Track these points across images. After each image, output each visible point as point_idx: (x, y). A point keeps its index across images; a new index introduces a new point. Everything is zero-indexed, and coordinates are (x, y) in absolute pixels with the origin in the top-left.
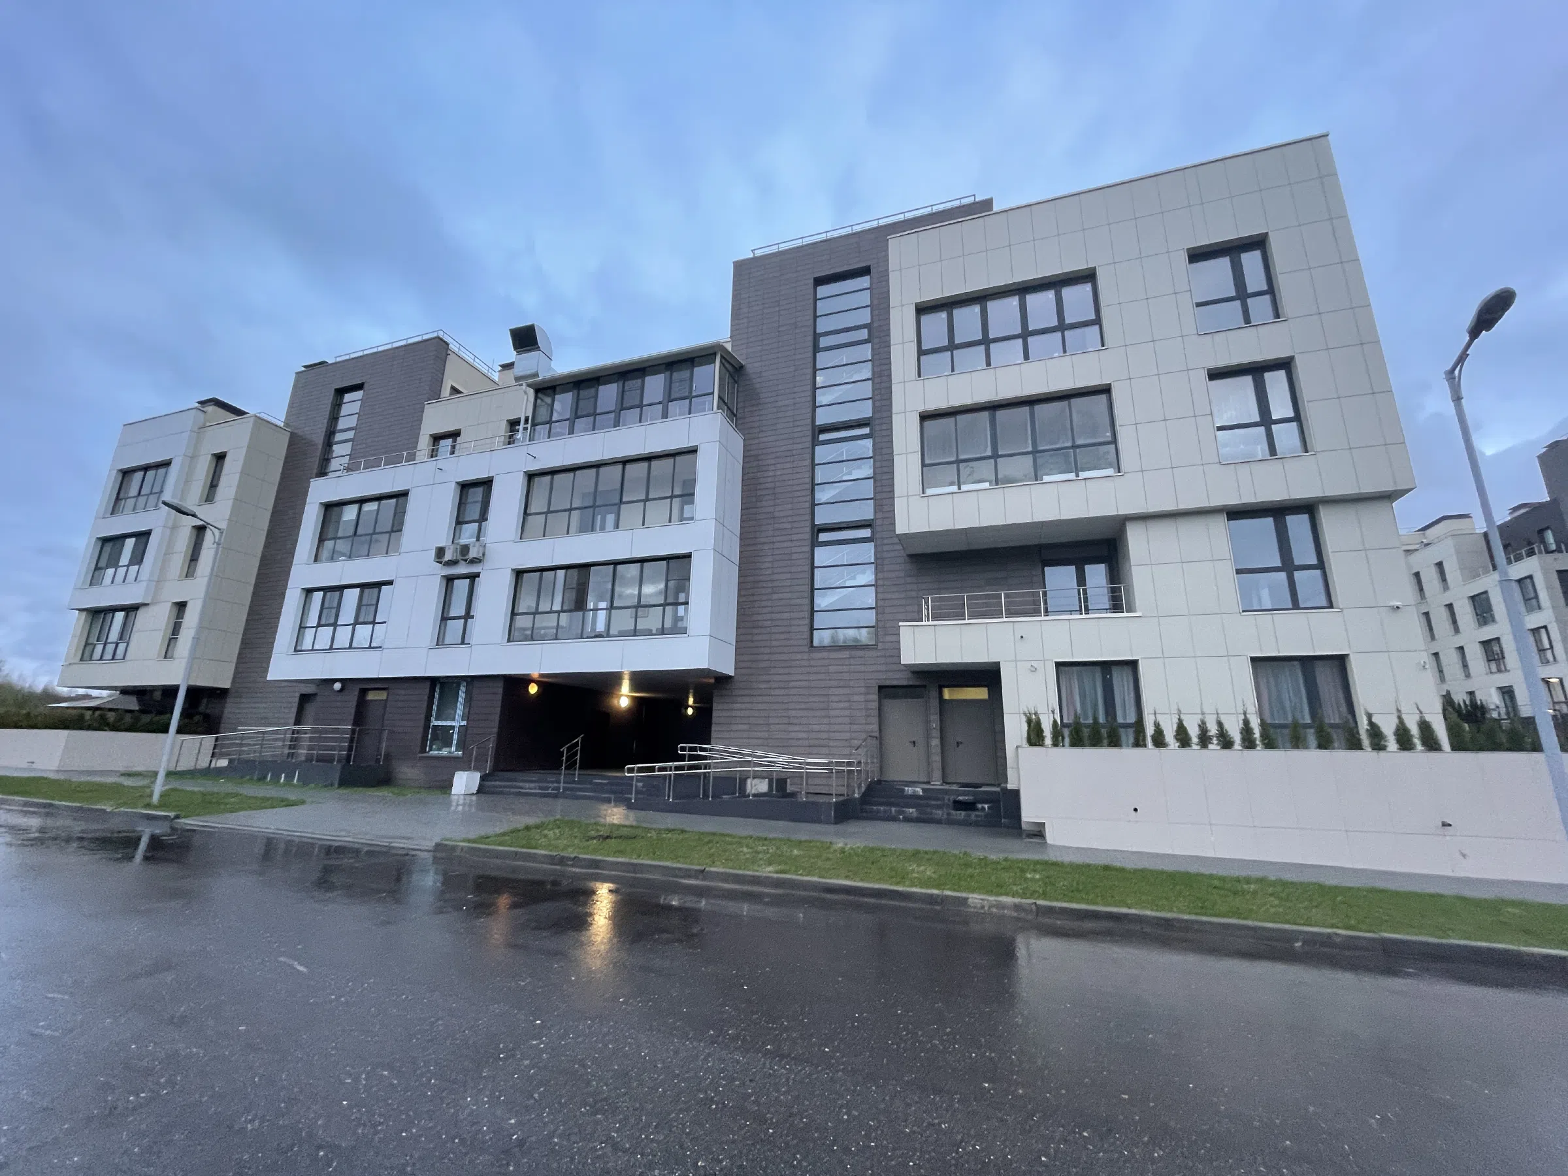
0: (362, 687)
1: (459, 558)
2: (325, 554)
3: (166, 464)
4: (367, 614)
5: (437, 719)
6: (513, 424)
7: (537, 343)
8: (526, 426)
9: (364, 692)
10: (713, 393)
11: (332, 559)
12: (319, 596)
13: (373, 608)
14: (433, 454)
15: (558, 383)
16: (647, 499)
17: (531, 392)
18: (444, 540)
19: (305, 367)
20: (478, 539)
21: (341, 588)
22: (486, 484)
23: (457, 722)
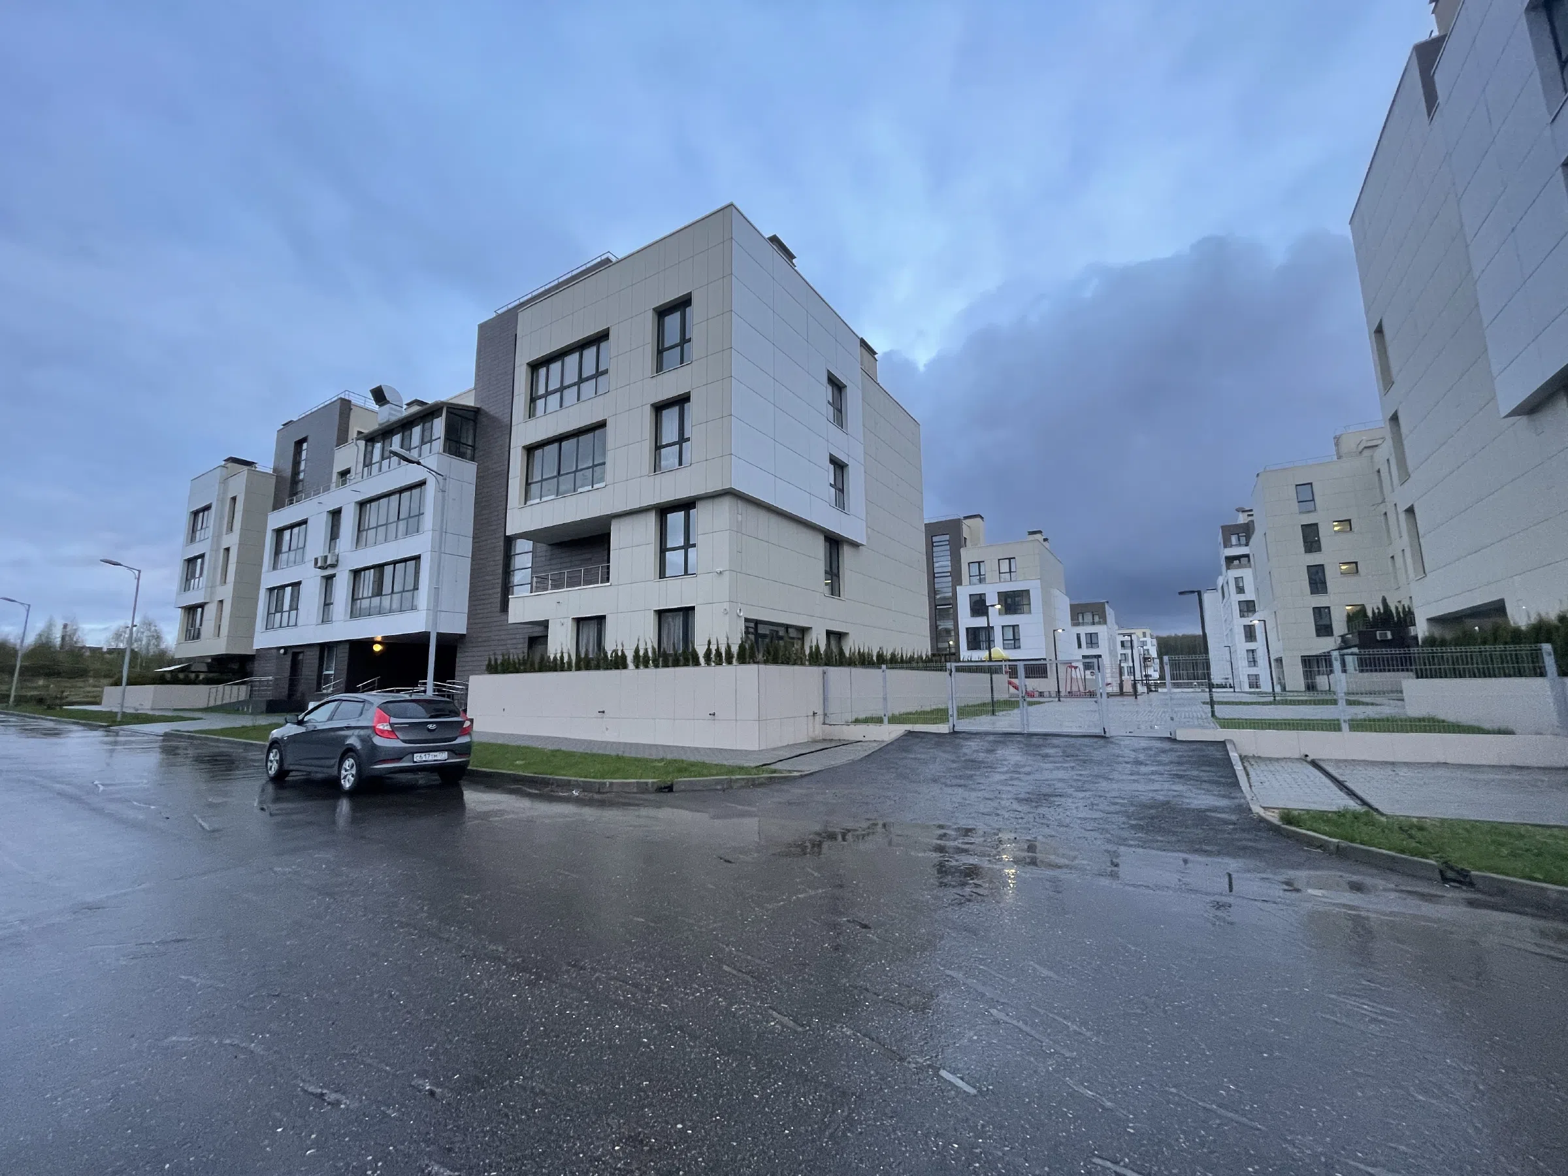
3: (207, 508)
19: (283, 425)
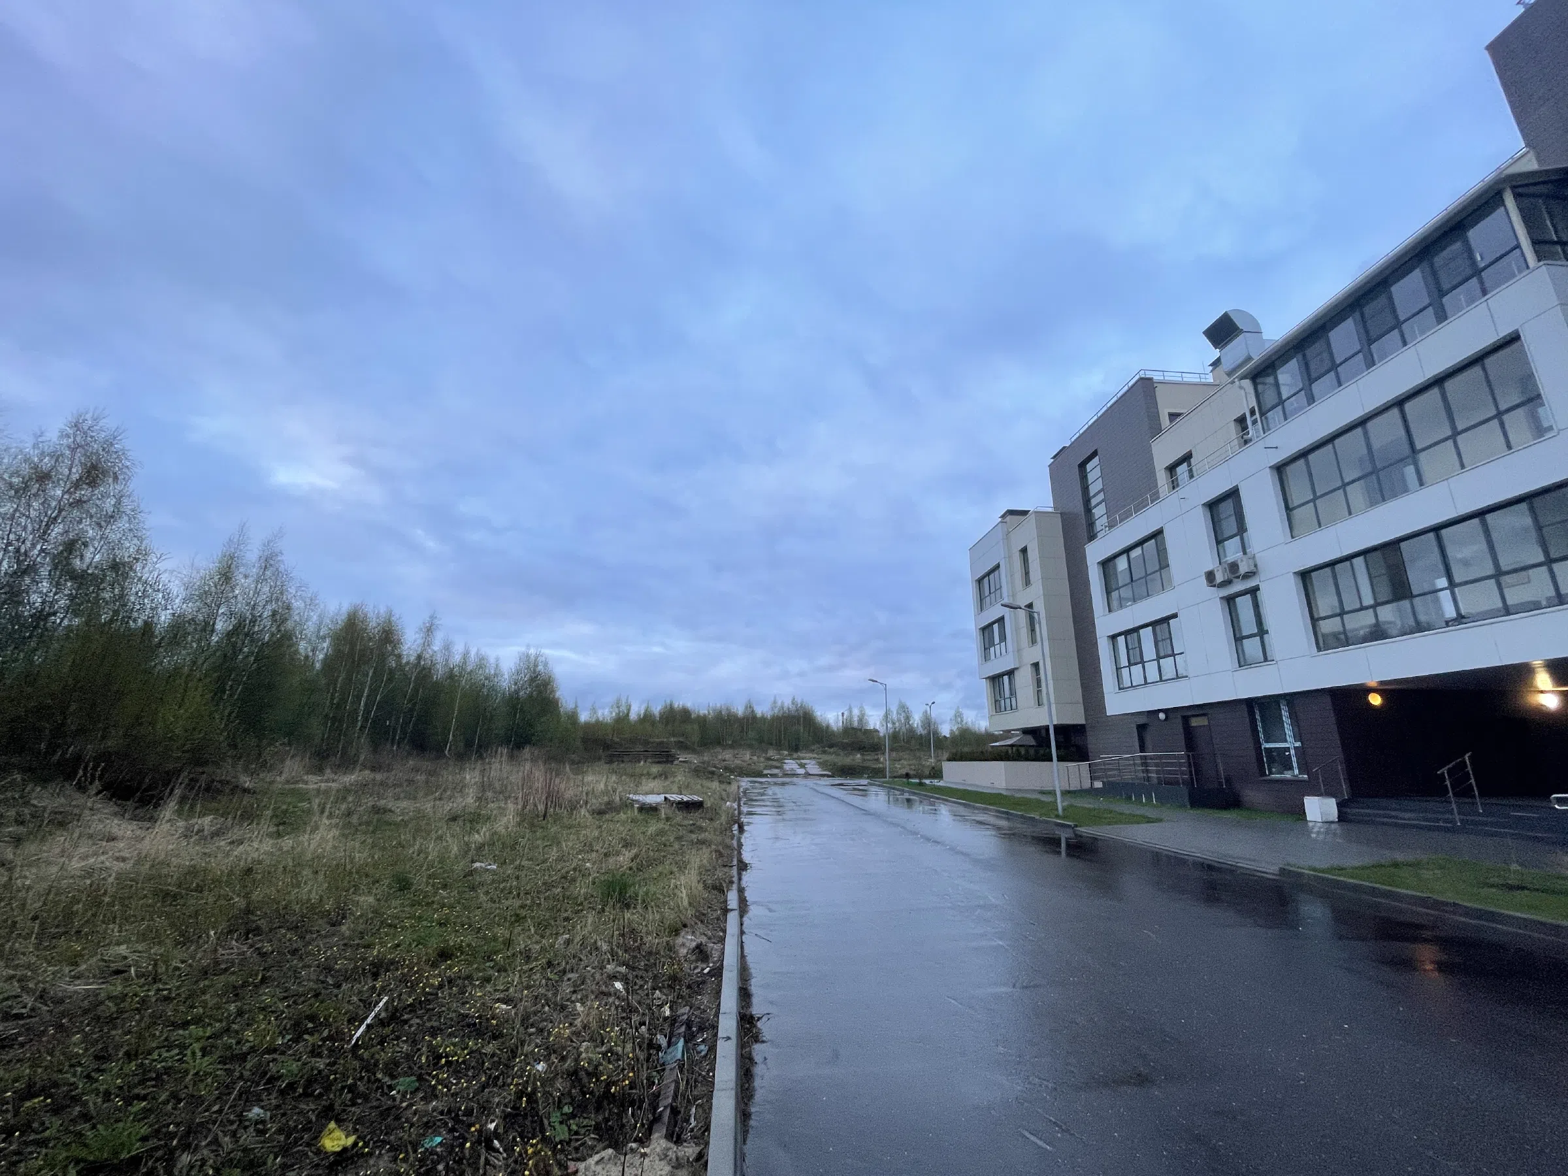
0: (1184, 716)
1: (1231, 576)
2: (1115, 604)
4: (1165, 649)
5: (1267, 742)
6: (1241, 421)
7: (1238, 328)
8: (1254, 417)
9: (1186, 719)
10: (1518, 246)
11: (1121, 606)
12: (1121, 639)
13: (1169, 641)
14: (1174, 485)
15: (1274, 358)
16: (1455, 434)
17: (1247, 383)
18: (1210, 563)
20: (1245, 553)
21: (1136, 630)
22: (1233, 494)
23: (1291, 743)
